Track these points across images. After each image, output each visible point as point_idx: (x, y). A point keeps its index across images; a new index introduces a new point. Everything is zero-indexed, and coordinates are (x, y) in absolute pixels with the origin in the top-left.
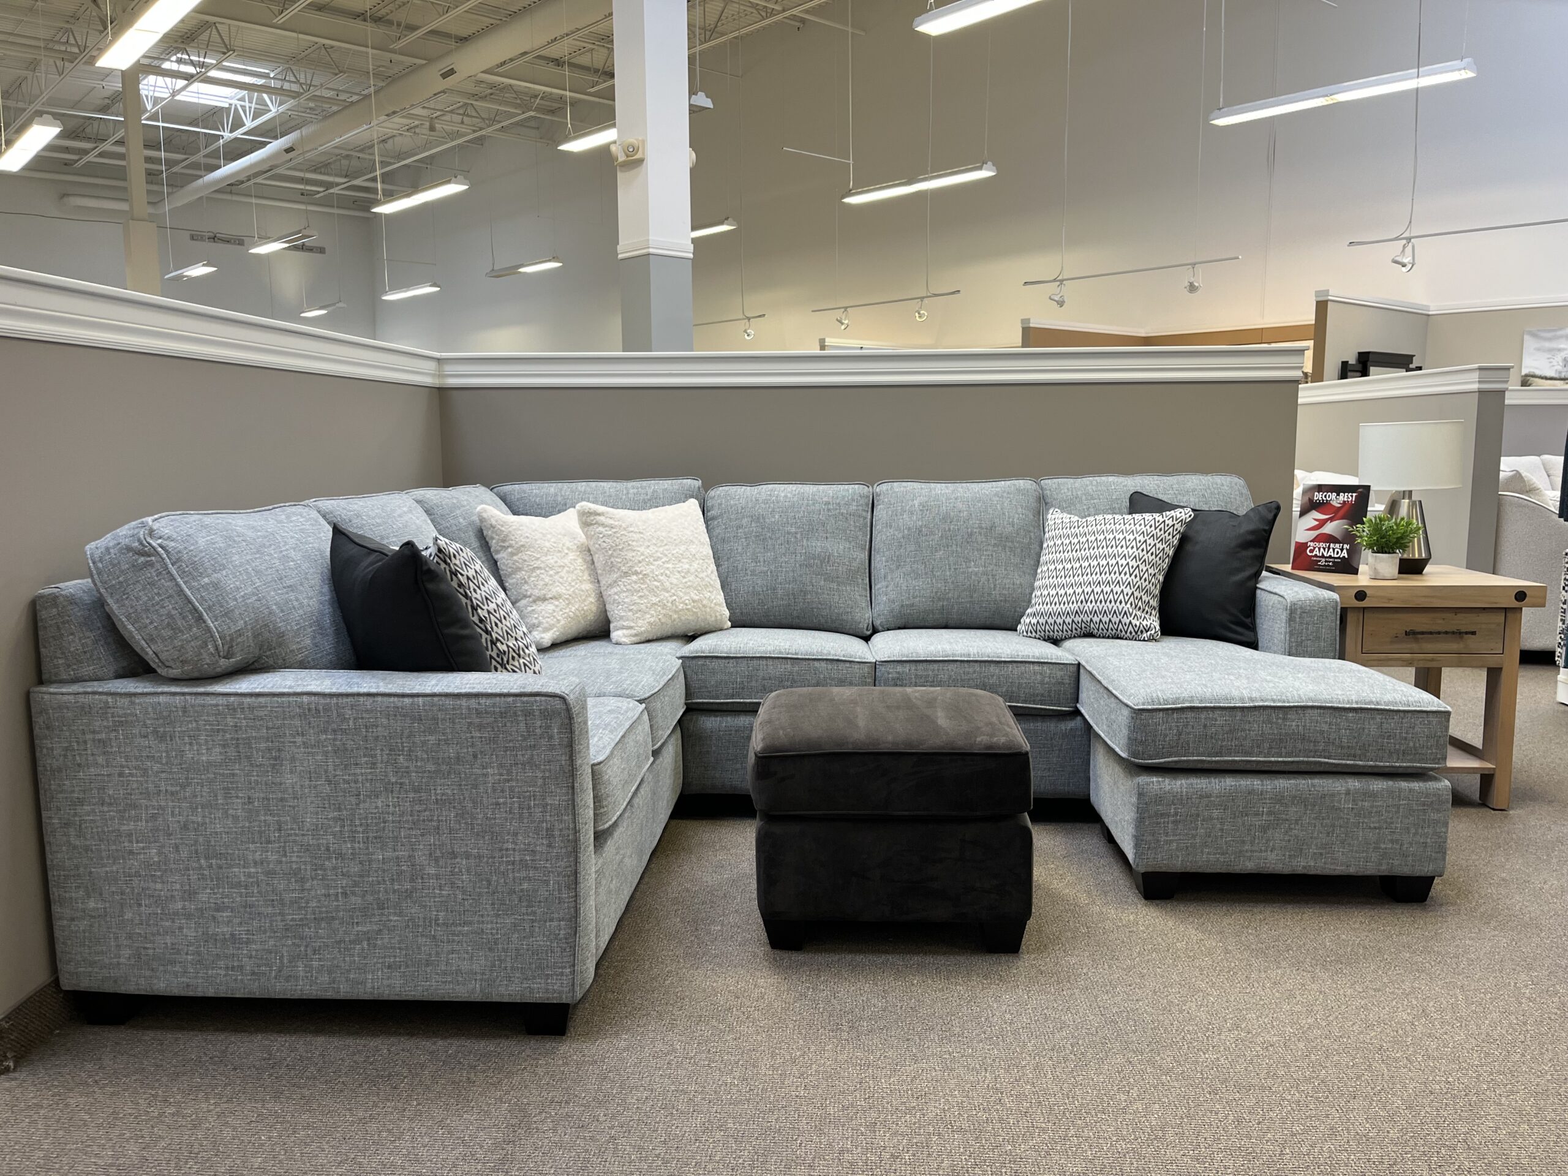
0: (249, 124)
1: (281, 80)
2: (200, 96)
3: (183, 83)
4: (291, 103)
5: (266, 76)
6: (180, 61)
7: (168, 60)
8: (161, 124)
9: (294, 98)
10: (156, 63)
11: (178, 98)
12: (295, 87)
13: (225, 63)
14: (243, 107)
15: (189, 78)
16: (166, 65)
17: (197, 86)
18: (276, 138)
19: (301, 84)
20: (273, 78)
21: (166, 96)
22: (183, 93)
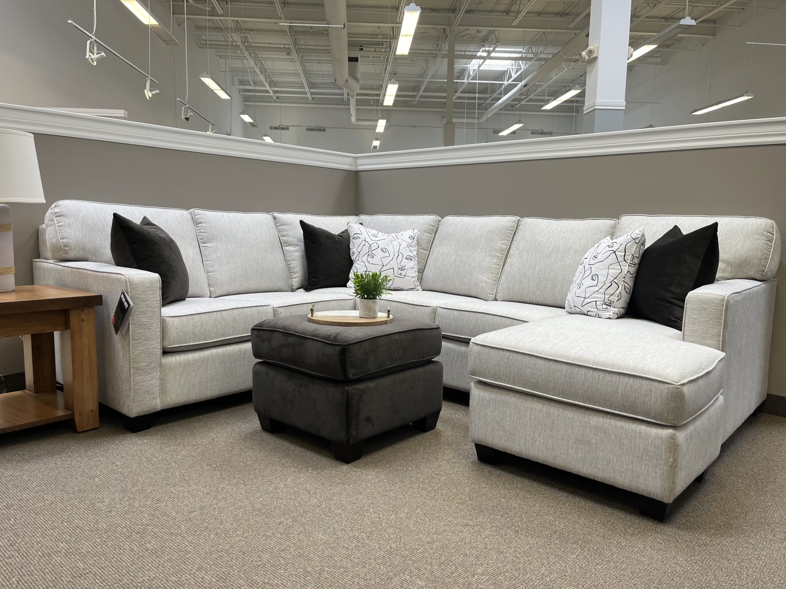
0: (514, 76)
1: (526, 53)
2: (491, 66)
3: (482, 60)
4: (529, 63)
5: (520, 52)
6: (483, 51)
7: (479, 51)
8: (477, 81)
9: (530, 60)
10: (474, 53)
11: (481, 68)
12: (531, 56)
13: (497, 49)
14: (512, 69)
15: (484, 58)
16: (479, 54)
17: (488, 62)
18: (521, 81)
19: (534, 53)
20: (524, 53)
21: (475, 68)
22: (482, 66)
